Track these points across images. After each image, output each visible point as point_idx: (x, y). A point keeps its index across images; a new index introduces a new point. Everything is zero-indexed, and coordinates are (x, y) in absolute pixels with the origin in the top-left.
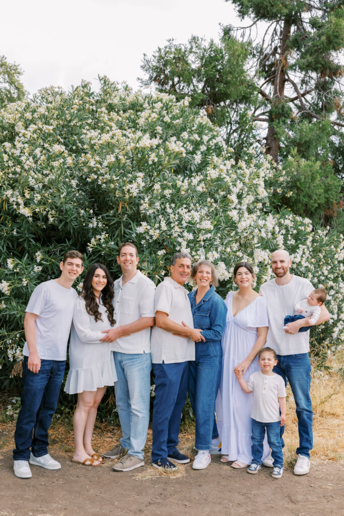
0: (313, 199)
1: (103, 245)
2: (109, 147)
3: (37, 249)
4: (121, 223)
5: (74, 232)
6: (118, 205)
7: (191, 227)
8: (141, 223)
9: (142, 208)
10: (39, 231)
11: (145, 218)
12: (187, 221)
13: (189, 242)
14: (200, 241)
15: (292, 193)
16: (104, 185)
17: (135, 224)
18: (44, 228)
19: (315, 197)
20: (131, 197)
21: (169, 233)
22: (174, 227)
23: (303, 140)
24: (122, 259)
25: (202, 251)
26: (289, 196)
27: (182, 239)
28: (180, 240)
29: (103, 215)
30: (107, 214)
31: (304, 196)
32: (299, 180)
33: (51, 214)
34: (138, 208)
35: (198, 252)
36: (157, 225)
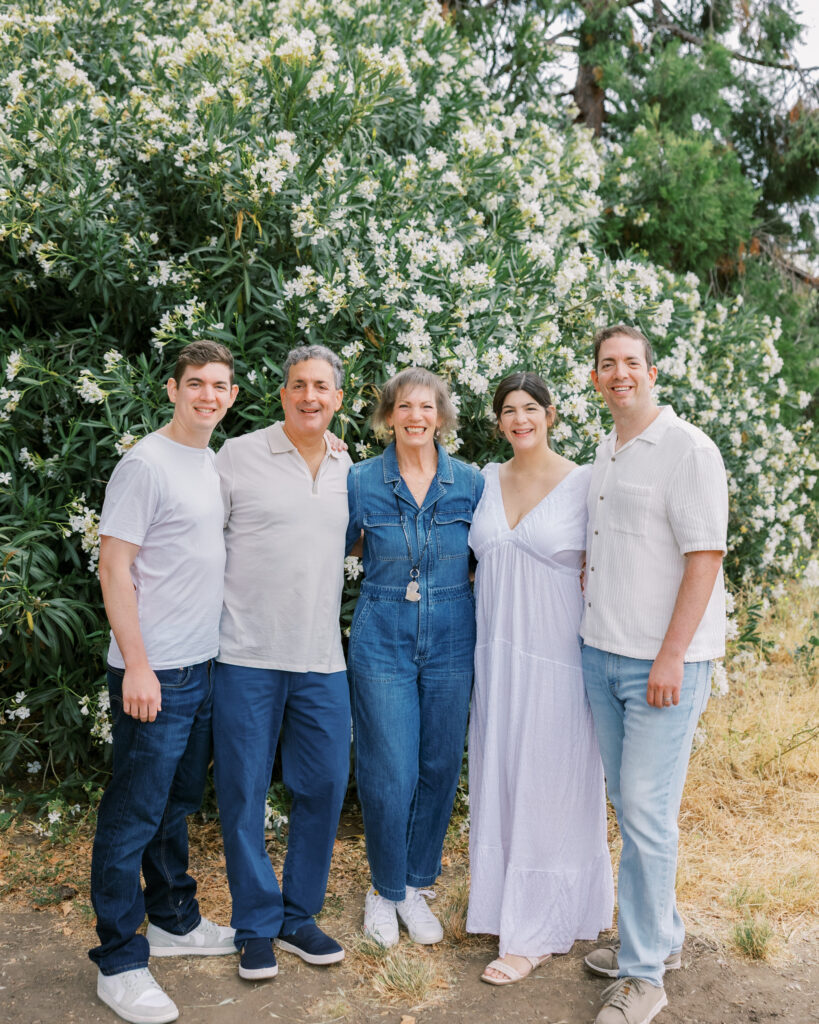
0: (699, 229)
1: (195, 333)
2: (207, 66)
3: (12, 346)
4: (241, 272)
5: (112, 299)
6: (235, 224)
7: (434, 280)
8: (298, 269)
9: (296, 227)
10: (19, 298)
11: (309, 257)
12: (424, 264)
13: (432, 319)
14: (459, 320)
15: (647, 215)
16: (192, 168)
17: (280, 270)
18: (32, 289)
19: (700, 225)
20: (267, 197)
21: (374, 294)
22: (387, 276)
23: (670, 91)
24: (605, 375)
25: (465, 346)
26: (641, 223)
27: (411, 311)
28: (404, 315)
29: (191, 253)
30: (202, 250)
31: (676, 224)
32: (665, 183)
33: (45, 252)
34: (288, 228)
35: (457, 350)
36: (339, 276)
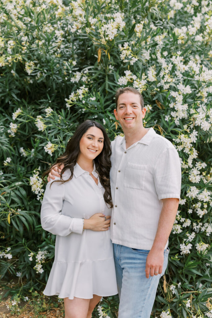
1: (84, 102)
8: (125, 72)
12: (183, 71)
13: (187, 96)
14: (201, 97)
20: (108, 41)
21: (158, 85)
22: (164, 76)
24: (121, 112)
27: (177, 92)
36: (145, 77)
